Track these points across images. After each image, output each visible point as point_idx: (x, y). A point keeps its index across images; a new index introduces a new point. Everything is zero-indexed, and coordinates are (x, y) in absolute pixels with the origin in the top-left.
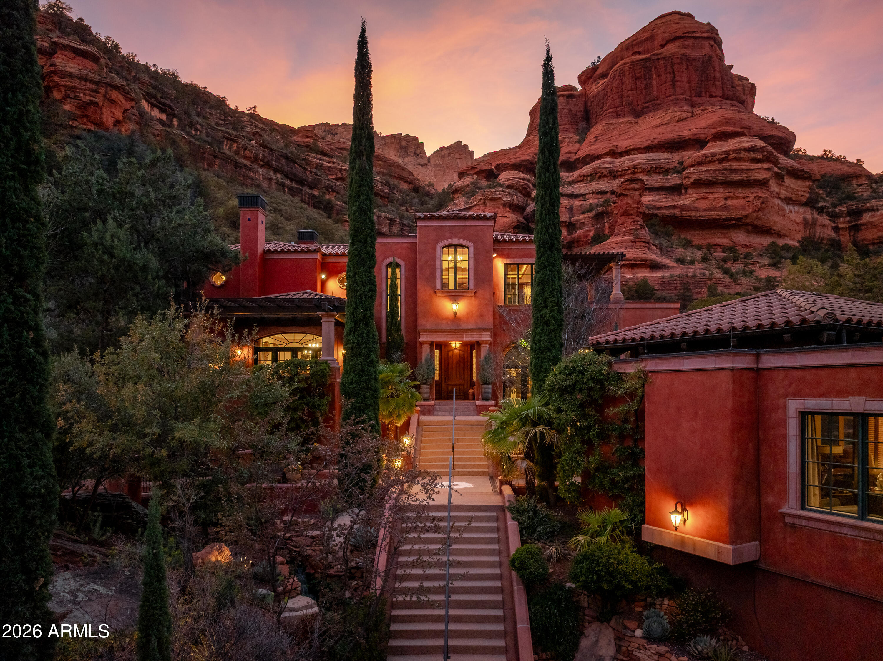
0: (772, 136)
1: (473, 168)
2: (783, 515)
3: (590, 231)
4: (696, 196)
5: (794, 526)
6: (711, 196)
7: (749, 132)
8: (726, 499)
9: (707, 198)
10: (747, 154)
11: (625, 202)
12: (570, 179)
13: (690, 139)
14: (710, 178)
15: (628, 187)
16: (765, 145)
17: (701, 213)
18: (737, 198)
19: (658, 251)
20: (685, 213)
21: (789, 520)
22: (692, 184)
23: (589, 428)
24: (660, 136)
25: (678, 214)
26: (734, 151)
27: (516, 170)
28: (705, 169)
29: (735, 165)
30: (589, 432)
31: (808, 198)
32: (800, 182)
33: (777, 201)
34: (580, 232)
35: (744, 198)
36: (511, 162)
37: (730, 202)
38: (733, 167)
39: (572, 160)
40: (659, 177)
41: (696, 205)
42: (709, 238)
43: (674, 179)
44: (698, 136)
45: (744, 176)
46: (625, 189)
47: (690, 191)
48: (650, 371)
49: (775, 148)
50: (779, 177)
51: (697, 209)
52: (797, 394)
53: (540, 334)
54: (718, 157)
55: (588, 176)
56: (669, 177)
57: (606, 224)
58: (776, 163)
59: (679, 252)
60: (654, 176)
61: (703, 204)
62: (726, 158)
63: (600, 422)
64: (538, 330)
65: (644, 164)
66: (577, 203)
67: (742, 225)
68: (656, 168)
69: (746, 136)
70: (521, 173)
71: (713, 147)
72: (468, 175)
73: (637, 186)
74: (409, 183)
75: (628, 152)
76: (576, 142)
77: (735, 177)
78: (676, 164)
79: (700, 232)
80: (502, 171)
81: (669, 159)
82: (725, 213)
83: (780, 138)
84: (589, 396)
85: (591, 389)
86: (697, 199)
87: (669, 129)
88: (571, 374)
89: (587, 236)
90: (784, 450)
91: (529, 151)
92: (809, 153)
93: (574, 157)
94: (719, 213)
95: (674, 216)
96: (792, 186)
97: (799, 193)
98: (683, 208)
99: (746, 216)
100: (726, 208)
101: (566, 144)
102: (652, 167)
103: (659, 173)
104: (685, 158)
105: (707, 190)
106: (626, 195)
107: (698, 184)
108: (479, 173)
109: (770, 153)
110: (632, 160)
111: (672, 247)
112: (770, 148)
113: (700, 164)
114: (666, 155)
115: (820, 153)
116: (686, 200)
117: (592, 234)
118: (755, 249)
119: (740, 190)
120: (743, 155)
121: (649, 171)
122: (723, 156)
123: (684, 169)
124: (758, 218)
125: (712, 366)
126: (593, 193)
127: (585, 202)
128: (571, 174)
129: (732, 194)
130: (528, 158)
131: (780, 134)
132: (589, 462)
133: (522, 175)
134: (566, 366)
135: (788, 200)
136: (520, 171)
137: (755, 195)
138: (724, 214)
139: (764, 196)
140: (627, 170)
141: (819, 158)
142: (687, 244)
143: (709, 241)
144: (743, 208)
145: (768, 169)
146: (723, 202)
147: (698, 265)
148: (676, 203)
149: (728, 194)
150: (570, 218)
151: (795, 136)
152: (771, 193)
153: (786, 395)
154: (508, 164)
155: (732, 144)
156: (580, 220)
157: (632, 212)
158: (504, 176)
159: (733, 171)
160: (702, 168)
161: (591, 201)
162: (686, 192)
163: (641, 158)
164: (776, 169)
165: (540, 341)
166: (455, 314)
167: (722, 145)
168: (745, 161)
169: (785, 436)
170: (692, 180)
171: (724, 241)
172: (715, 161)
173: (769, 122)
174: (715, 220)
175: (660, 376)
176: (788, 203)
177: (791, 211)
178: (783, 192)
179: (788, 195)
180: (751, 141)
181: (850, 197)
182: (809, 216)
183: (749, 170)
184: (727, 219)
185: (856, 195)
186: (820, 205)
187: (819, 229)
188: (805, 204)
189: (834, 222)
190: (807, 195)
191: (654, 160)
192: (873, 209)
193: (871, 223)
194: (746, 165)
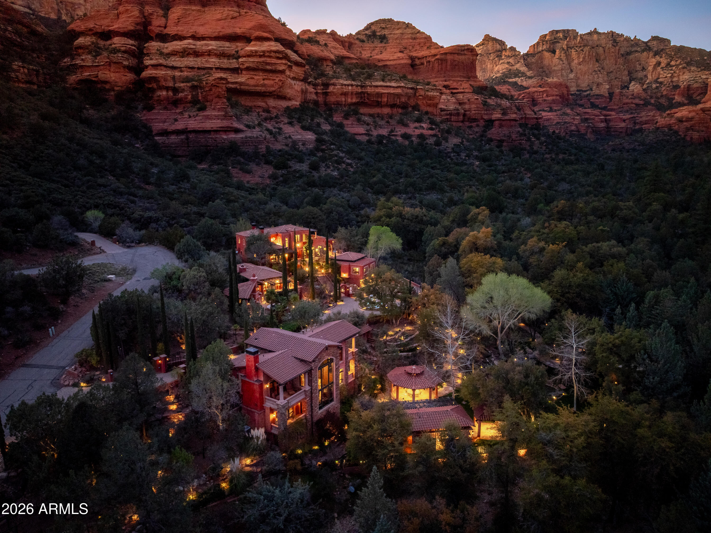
0: (285, 39)
1: (90, 30)
3: (188, 95)
6: (256, 77)
7: (274, 37)
9: (254, 78)
11: (217, 90)
12: (167, 51)
13: (241, 35)
14: (255, 66)
15: (219, 82)
16: (283, 48)
17: (251, 88)
18: (269, 79)
19: (237, 121)
20: (242, 87)
22: (245, 68)
24: (222, 30)
25: (238, 87)
26: (268, 51)
27: (125, 37)
28: (252, 60)
29: (269, 60)
32: (300, 68)
33: (289, 80)
34: (181, 95)
35: (273, 80)
36: (121, 31)
37: (266, 82)
38: (267, 61)
39: (164, 33)
40: (226, 61)
41: (247, 82)
42: (254, 102)
43: (234, 64)
44: (245, 34)
45: (273, 68)
47: (244, 72)
50: (290, 67)
51: (248, 85)
54: (259, 53)
55: (179, 52)
56: (231, 61)
57: (200, 93)
58: (289, 59)
59: (246, 118)
60: (222, 60)
61: (252, 82)
62: (263, 54)
65: (215, 50)
66: (177, 74)
67: (272, 95)
68: (223, 53)
69: (273, 40)
71: (255, 45)
72: (87, 35)
73: (224, 82)
75: (203, 38)
76: (162, 16)
77: (269, 67)
78: (234, 52)
79: (249, 97)
80: (114, 36)
81: (229, 47)
83: (290, 41)
86: (248, 78)
87: (227, 25)
89: (187, 98)
93: (164, 31)
94: (260, 88)
95: (236, 89)
96: (296, 71)
97: (299, 74)
98: (241, 84)
99: (274, 91)
100: (264, 85)
101: (155, 17)
102: (220, 53)
103: (225, 57)
104: (239, 48)
105: (254, 74)
106: (218, 87)
107: (248, 69)
108: (96, 35)
109: (286, 54)
110: (207, 45)
111: (241, 115)
112: (286, 51)
113: (249, 56)
114: (227, 44)
116: (242, 79)
117: (189, 97)
118: (279, 110)
119: (271, 75)
120: (273, 54)
121: (219, 56)
122: (261, 53)
123: (239, 57)
124: (280, 92)
126: (186, 67)
127: (182, 74)
128: (166, 45)
129: (267, 77)
130: (133, 28)
133: (130, 41)
135: (294, 79)
136: (127, 38)
137: (279, 79)
138: (263, 89)
139: (283, 79)
142: (248, 112)
144: (272, 86)
145: (285, 64)
146: (262, 82)
147: (257, 129)
148: (237, 80)
149: (265, 77)
150: (174, 84)
152: (287, 76)
154: (118, 31)
155: (266, 46)
156: (180, 87)
159: (267, 64)
160: (251, 59)
161: (186, 73)
162: (241, 72)
163: (213, 45)
164: (289, 63)
167: (260, 46)
168: (273, 58)
170: (245, 66)
171: (263, 104)
172: (257, 56)
174: (258, 92)
176: (294, 80)
177: (295, 84)
178: (292, 74)
179: (294, 76)
180: (276, 46)
181: (322, 74)
182: (304, 87)
183: (275, 64)
184: (265, 92)
185: (326, 73)
186: (309, 80)
187: (308, 95)
188: (302, 80)
189: (315, 89)
190: (303, 76)
191: (221, 47)
192: (334, 84)
193: (333, 92)
194: (274, 61)
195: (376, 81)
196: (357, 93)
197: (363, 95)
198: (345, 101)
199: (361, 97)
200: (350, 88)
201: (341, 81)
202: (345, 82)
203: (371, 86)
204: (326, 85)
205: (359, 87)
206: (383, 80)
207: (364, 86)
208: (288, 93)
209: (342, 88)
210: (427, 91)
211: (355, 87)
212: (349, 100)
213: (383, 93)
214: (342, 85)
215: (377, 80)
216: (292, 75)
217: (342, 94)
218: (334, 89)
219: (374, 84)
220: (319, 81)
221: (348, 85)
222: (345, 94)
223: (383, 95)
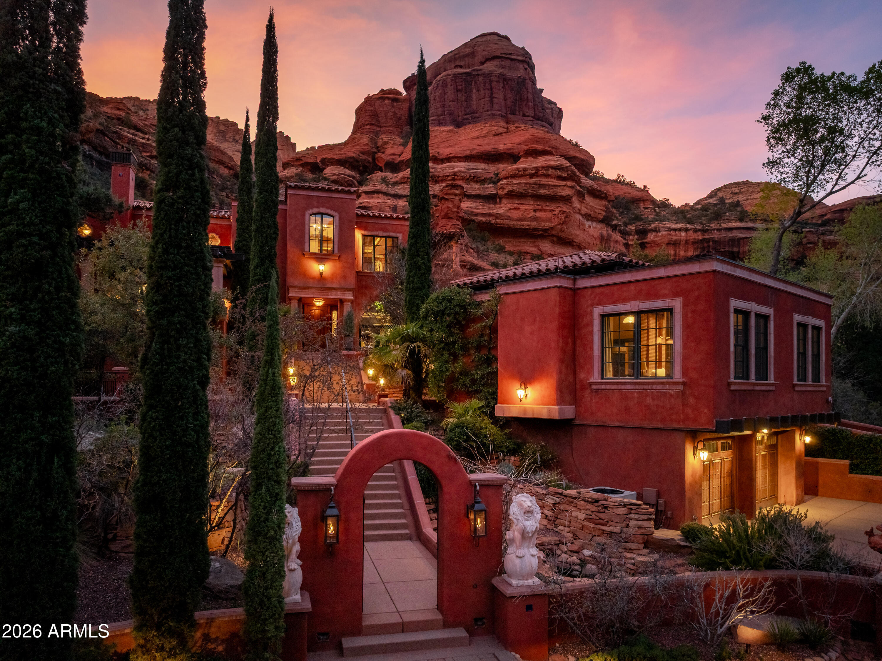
0: (575, 158)
1: (298, 160)
2: (591, 384)
4: (510, 206)
5: (597, 391)
6: (523, 207)
7: (556, 152)
8: (555, 375)
9: (519, 209)
10: (554, 171)
11: (445, 206)
12: (394, 180)
13: (505, 153)
14: (522, 191)
15: (449, 191)
16: (569, 164)
17: (513, 223)
18: (545, 211)
19: (475, 254)
20: (499, 221)
21: (594, 387)
22: (506, 194)
23: (454, 343)
24: (478, 148)
25: (493, 222)
26: (543, 168)
27: (341, 165)
28: (518, 182)
29: (544, 181)
30: (454, 346)
31: (605, 216)
32: (597, 201)
33: (579, 217)
35: (551, 211)
36: (337, 157)
37: (538, 214)
38: (542, 182)
39: (396, 161)
40: (477, 186)
41: (509, 214)
42: (520, 246)
43: (490, 189)
44: (512, 151)
45: (551, 192)
46: (447, 194)
47: (504, 201)
48: (503, 294)
49: (579, 169)
50: (581, 195)
51: (509, 218)
52: (599, 304)
53: (413, 276)
54: (529, 171)
56: (486, 186)
58: (578, 182)
59: (494, 256)
60: (473, 184)
61: (515, 214)
62: (536, 173)
63: (462, 338)
64: (412, 274)
65: (463, 172)
66: (401, 203)
67: (548, 236)
68: (474, 177)
69: (553, 155)
70: (347, 170)
71: (525, 162)
72: (293, 166)
73: (457, 192)
74: (230, 168)
75: (449, 159)
76: (400, 145)
77: (543, 191)
78: (492, 175)
79: (512, 240)
80: (328, 166)
81: (486, 170)
82: (534, 223)
83: (583, 160)
84: (455, 318)
85: (457, 313)
86: (510, 209)
87: (486, 142)
88: (441, 303)
90: (591, 341)
91: (354, 149)
92: (605, 176)
93: (398, 159)
94: (529, 223)
95: (489, 224)
96: (591, 204)
97: (597, 211)
98: (497, 216)
99: (552, 228)
100: (535, 219)
101: (391, 145)
102: (470, 176)
103: (477, 182)
104: (500, 170)
105: (519, 202)
106: (447, 199)
107: (511, 195)
108: (304, 165)
109: (572, 171)
110: (453, 167)
111: (487, 251)
112: (573, 168)
113: (513, 176)
114: (483, 166)
115: (615, 177)
116: (501, 209)
119: (548, 204)
120: (550, 172)
121: (468, 179)
122: (533, 172)
123: (499, 180)
124: (562, 230)
125: (546, 286)
128: (396, 175)
129: (540, 207)
130: (354, 155)
131: (583, 157)
132: (454, 367)
133: (348, 172)
134: (438, 297)
135: (588, 217)
136: (345, 167)
137: (560, 209)
138: (533, 225)
139: (567, 211)
140: (448, 176)
141: (613, 181)
142: (501, 250)
143: (520, 248)
144: (550, 220)
145: (572, 187)
146: (532, 214)
148: (491, 211)
149: (537, 207)
151: (594, 160)
152: (574, 208)
153: (592, 305)
154: (334, 159)
155: (541, 161)
157: (452, 216)
158: (330, 171)
159: (541, 186)
160: (515, 181)
162: (500, 201)
163: (461, 167)
164: (578, 188)
165: (413, 282)
166: (321, 274)
167: (533, 161)
168: (552, 178)
169: (591, 332)
170: (506, 191)
171: (533, 249)
172: (526, 175)
173: (573, 145)
174: (526, 229)
175: (509, 297)
176: (588, 220)
177: (590, 227)
178: (583, 208)
179: (588, 211)
180: (558, 160)
181: (638, 218)
182: (605, 233)
183: (556, 186)
184: (535, 230)
185: (643, 217)
186: (614, 222)
187: (612, 244)
188: (602, 221)
189: (625, 239)
190: (604, 213)
191: (473, 169)
192: (655, 230)
193: (654, 242)
194: (553, 182)
195: (729, 222)
196: (695, 242)
197: (705, 245)
198: (675, 255)
199: (703, 248)
200: (683, 234)
201: (668, 225)
202: (675, 226)
203: (719, 230)
204: (642, 233)
205: (698, 233)
206: (741, 220)
207: (707, 230)
208: (576, 235)
209: (670, 235)
210: (823, 234)
211: (691, 232)
212: (682, 253)
213: (740, 239)
214: (670, 229)
215: (729, 220)
216: (584, 210)
217: (668, 244)
218: (656, 236)
219: (724, 226)
220: (632, 227)
221: (680, 230)
222: (675, 244)
223: (742, 241)
